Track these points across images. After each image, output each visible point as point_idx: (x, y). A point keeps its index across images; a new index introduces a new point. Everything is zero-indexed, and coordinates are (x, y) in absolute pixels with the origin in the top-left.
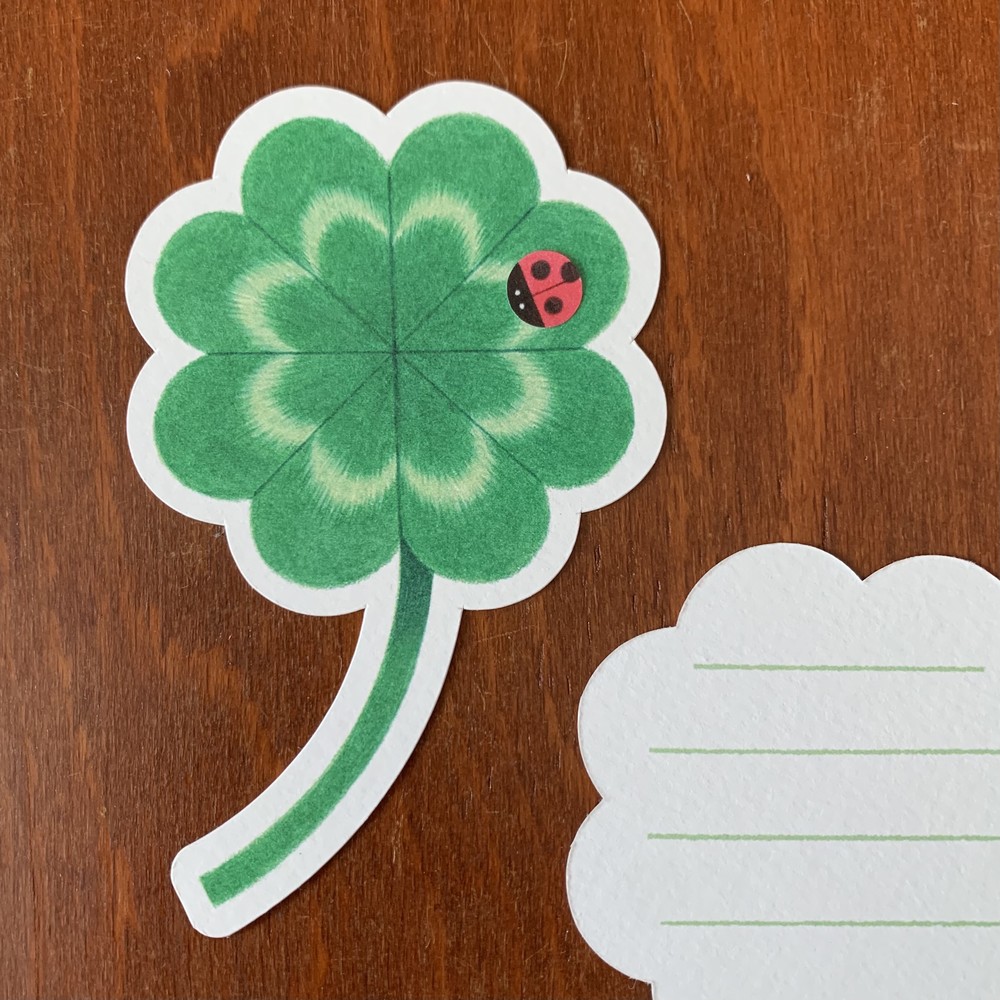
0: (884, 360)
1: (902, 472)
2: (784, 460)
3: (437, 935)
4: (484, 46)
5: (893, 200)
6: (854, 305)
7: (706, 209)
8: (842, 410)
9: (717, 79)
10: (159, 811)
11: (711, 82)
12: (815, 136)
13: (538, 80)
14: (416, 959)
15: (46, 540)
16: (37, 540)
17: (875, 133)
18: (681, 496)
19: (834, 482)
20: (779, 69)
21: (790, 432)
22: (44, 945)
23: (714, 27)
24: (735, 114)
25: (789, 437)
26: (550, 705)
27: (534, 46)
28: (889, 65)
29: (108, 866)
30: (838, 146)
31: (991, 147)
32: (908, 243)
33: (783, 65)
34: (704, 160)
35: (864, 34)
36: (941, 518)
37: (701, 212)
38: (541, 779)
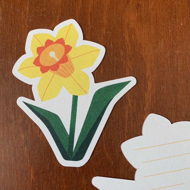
0: (162, 88)
1: (164, 107)
2: (145, 104)
3: (84, 182)
4: (96, 33)
5: (164, 60)
6: (157, 78)
7: (133, 61)
8: (154, 96)
9: (135, 39)
10: (38, 161)
11: (134, 40)
12: (152, 49)
13: (105, 39)
14: (81, 186)
15: (20, 115)
16: (18, 115)
17: (162, 49)
18: (127, 110)
19: (153, 108)
20: (146, 38)
21: (146, 99)
22: (18, 183)
23: (135, 30)
24: (138, 45)
25: (145, 100)
26: (104, 144)
27: (104, 33)
28: (164, 37)
29: (29, 170)
30: (155, 51)
31: (181, 52)
32: (167, 68)
33: (147, 37)
34: (133, 53)
35: (160, 32)
36: (170, 114)
37: (132, 62)
38: (103, 157)
